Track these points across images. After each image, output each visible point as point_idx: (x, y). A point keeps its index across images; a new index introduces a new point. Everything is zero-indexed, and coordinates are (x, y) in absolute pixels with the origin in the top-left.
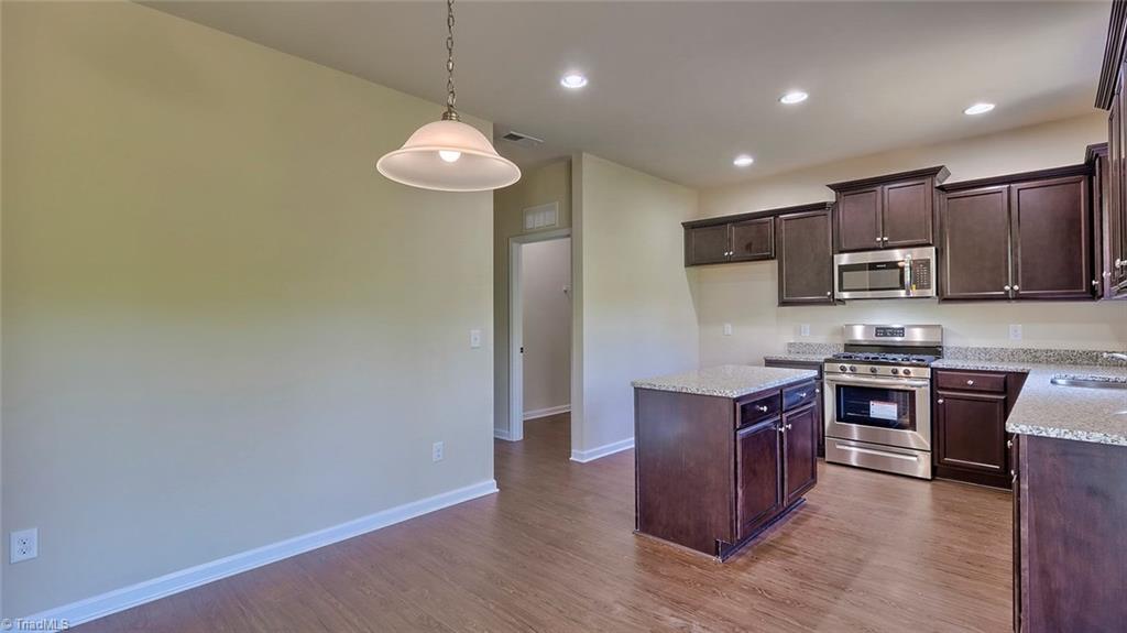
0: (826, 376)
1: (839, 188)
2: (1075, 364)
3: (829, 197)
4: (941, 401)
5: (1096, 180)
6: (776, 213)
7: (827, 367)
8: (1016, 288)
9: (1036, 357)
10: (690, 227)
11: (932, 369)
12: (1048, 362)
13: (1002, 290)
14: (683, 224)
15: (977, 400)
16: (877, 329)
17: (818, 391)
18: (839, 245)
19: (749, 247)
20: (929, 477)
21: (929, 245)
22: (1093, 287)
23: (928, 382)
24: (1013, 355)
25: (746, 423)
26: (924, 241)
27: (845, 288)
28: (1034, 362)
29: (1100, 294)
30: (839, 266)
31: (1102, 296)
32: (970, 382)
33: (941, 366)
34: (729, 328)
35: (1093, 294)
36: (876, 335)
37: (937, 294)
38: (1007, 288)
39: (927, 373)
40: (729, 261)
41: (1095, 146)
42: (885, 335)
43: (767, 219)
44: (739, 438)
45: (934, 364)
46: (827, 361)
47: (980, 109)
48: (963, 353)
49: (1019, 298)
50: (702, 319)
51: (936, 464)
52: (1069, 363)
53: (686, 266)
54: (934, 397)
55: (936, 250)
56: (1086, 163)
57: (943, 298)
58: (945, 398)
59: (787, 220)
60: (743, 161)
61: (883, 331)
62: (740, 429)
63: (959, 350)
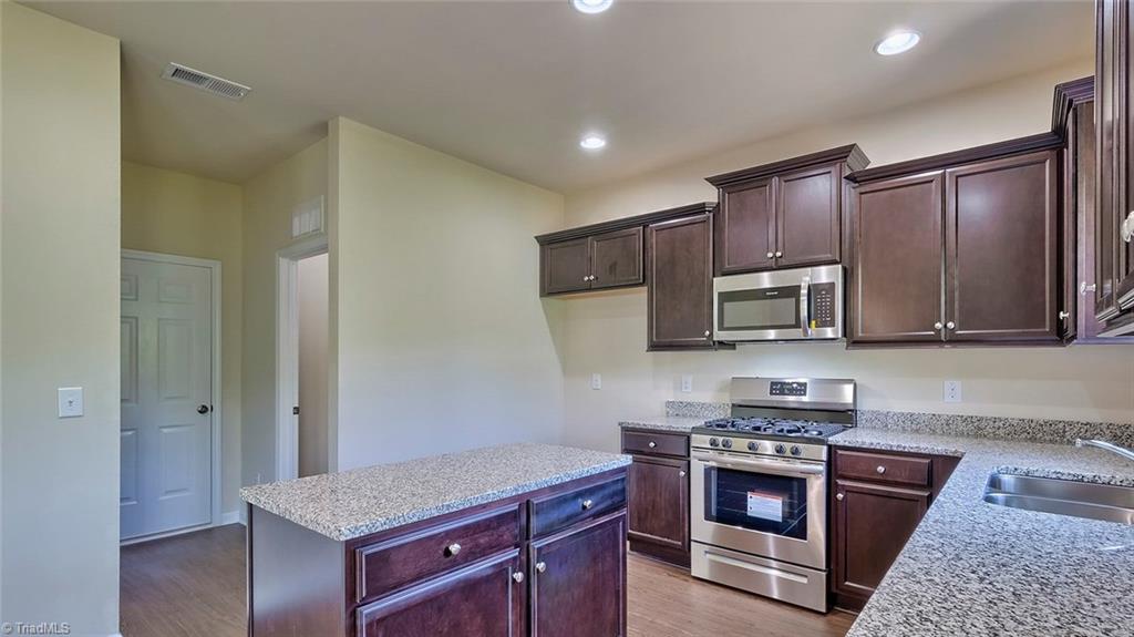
0: (693, 453)
1: (722, 182)
2: (1033, 440)
3: (710, 195)
4: (840, 496)
5: (1068, 154)
6: (644, 221)
7: (697, 440)
8: (951, 325)
9: (980, 430)
10: (546, 242)
11: (830, 447)
12: (996, 437)
13: (933, 329)
14: (536, 238)
15: (889, 496)
16: (772, 383)
17: (682, 473)
18: (722, 265)
19: (613, 268)
20: (824, 610)
21: (834, 262)
22: (1060, 323)
23: (822, 468)
24: (948, 426)
25: (376, 592)
26: (828, 256)
27: (726, 325)
28: (976, 436)
29: (1070, 333)
30: (720, 294)
31: (1074, 337)
32: (881, 469)
33: (841, 443)
34: (598, 380)
35: (1062, 335)
36: (771, 393)
37: (845, 335)
38: (938, 325)
39: (823, 452)
40: (589, 288)
41: (1067, 86)
42: (782, 393)
43: (634, 230)
44: (362, 622)
45: (832, 440)
46: (696, 430)
47: (898, 42)
48: (882, 422)
49: (956, 341)
50: (567, 370)
51: (834, 590)
52: (1026, 439)
53: (541, 296)
54: (831, 488)
55: (845, 269)
56: (1053, 131)
57: (854, 341)
58: (847, 490)
59: (659, 230)
60: (593, 142)
61: (779, 387)
62: (365, 602)
63: (877, 415)
